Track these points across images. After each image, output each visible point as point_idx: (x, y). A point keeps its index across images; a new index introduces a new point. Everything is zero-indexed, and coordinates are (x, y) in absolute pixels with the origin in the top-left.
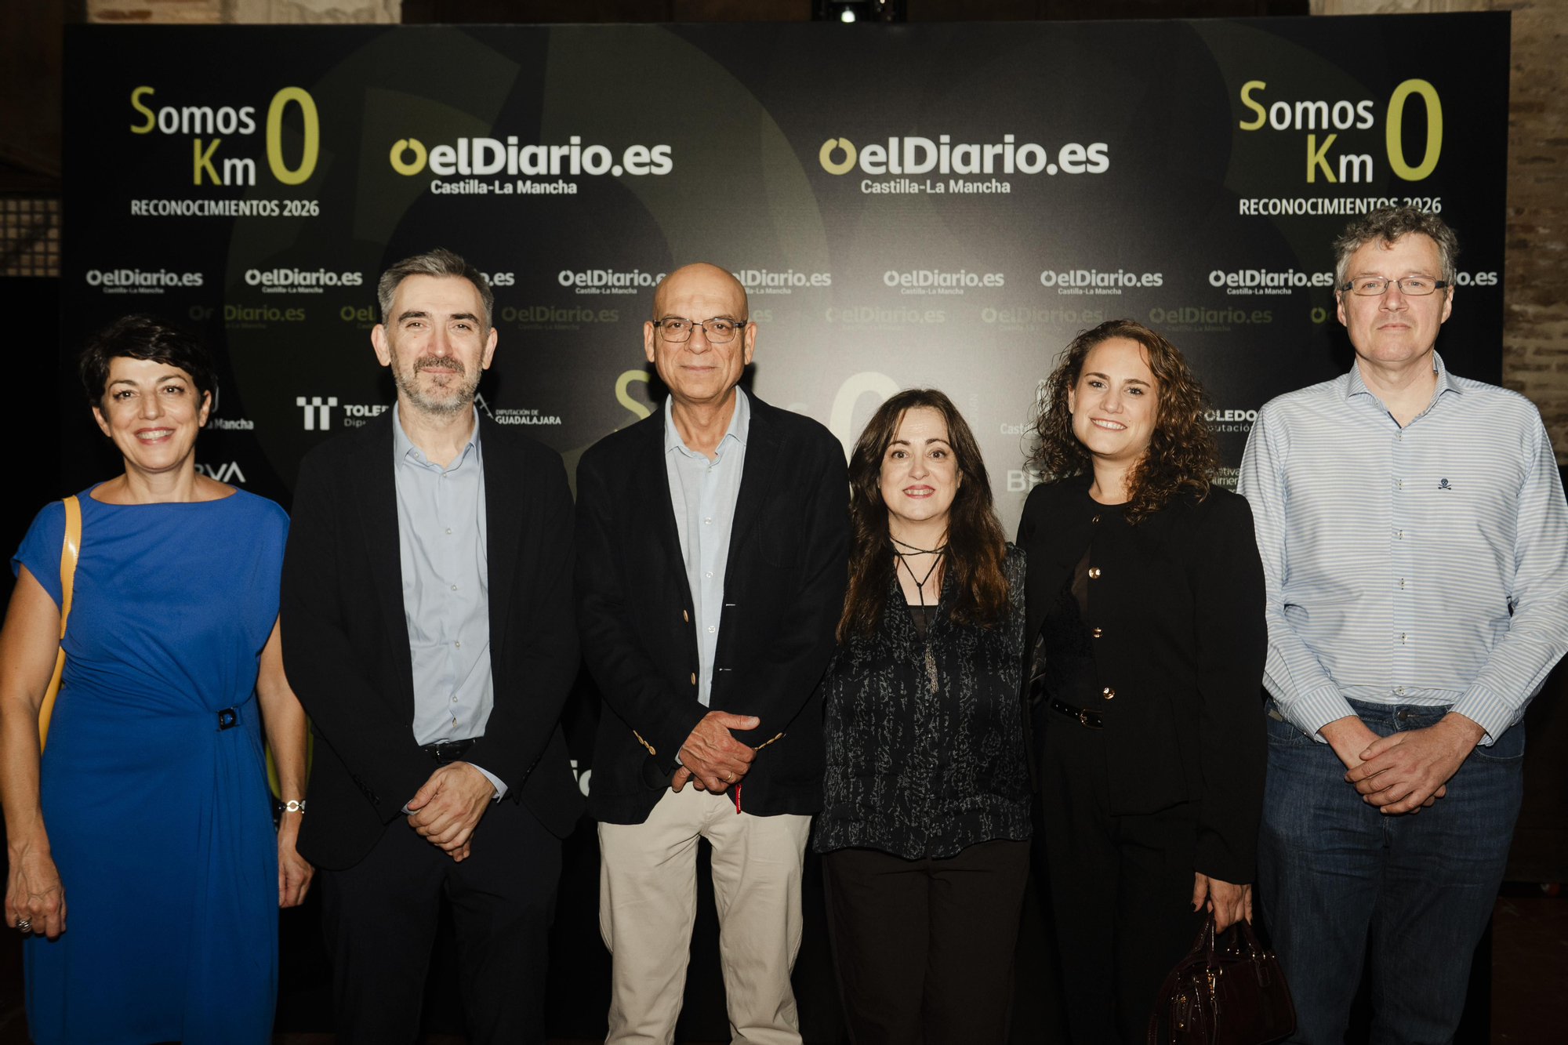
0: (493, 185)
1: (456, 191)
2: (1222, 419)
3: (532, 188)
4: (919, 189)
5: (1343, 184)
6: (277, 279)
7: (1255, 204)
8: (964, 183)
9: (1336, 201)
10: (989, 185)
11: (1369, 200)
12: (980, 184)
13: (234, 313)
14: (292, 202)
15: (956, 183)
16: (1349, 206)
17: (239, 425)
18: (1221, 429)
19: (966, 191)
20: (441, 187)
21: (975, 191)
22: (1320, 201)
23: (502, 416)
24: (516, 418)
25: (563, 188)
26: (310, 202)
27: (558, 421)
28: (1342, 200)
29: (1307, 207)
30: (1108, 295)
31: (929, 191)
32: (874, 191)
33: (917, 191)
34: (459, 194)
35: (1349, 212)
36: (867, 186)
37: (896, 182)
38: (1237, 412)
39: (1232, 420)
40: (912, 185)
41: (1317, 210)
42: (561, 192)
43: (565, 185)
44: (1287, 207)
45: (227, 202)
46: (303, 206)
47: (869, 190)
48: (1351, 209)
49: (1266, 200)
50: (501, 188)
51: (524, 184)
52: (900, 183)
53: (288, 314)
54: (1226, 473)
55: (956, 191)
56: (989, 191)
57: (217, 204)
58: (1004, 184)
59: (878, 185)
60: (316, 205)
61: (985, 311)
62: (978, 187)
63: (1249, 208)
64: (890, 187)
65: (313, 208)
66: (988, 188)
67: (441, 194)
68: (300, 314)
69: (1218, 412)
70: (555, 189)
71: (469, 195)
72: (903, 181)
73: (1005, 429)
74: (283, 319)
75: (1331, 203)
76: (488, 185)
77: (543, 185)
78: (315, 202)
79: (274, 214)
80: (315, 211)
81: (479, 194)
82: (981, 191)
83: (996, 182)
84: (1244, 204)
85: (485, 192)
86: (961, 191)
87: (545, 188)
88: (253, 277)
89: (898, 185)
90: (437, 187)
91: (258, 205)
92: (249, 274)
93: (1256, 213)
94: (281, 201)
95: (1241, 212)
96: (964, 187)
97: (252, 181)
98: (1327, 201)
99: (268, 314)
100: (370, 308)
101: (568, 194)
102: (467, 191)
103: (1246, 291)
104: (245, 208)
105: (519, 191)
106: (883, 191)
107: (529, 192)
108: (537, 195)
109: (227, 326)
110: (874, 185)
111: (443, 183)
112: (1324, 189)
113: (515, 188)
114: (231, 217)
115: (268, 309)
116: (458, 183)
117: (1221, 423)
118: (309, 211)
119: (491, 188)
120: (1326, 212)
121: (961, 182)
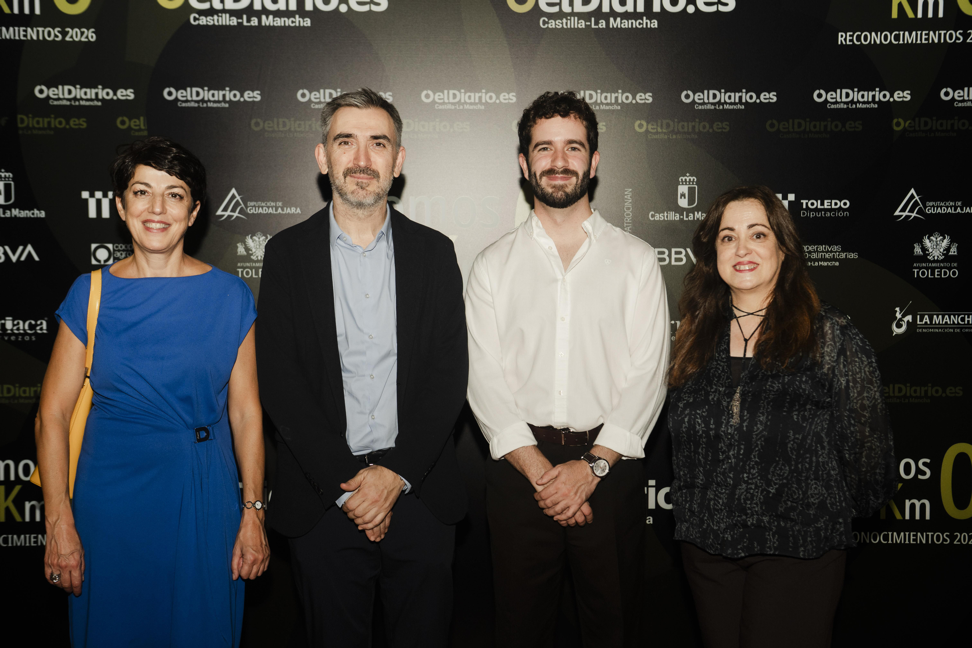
0: (242, 18)
1: (211, 23)
2: (822, 207)
3: (274, 21)
4: (585, 24)
5: (920, 19)
6: (62, 93)
7: (850, 36)
8: (621, 20)
9: (914, 33)
10: (641, 22)
11: (940, 32)
12: (634, 21)
13: (26, 121)
14: (72, 29)
15: (615, 20)
16: (924, 37)
17: (33, 214)
18: (821, 214)
19: (623, 26)
20: (198, 19)
21: (630, 26)
22: (902, 33)
23: (253, 207)
24: (264, 208)
25: (299, 21)
26: (88, 30)
27: (299, 211)
28: (919, 33)
29: (891, 38)
30: (733, 110)
31: (593, 26)
32: (550, 27)
33: (584, 26)
34: (214, 25)
35: (923, 42)
36: (544, 23)
37: (567, 19)
38: (833, 202)
39: (830, 207)
40: (580, 21)
41: (899, 41)
42: (297, 25)
43: (301, 20)
44: (876, 38)
45: (16, 29)
46: (82, 33)
47: (546, 26)
48: (926, 39)
49: (860, 33)
50: (249, 21)
51: (267, 18)
52: (570, 20)
53: (72, 123)
54: (825, 249)
55: (615, 26)
56: (641, 26)
57: (8, 30)
58: (652, 21)
59: (553, 21)
60: (93, 32)
61: (638, 122)
62: (632, 23)
63: (845, 40)
64: (562, 23)
65: (90, 35)
66: (640, 24)
67: (199, 24)
68: (82, 123)
69: (819, 201)
70: (293, 22)
71: (222, 26)
72: (572, 18)
73: (653, 216)
74: (68, 127)
75: (910, 35)
76: (238, 18)
77: (283, 19)
78: (93, 30)
79: (57, 39)
80: (92, 37)
81: (230, 25)
82: (634, 26)
83: (646, 19)
84: (842, 36)
85: (235, 24)
86: (619, 27)
87: (285, 21)
88: (41, 92)
89: (569, 21)
90: (195, 19)
91: (43, 32)
92: (37, 88)
93: (851, 43)
94: (63, 28)
95: (839, 43)
96: (621, 23)
97: (37, 11)
98: (907, 33)
99: (55, 123)
100: (142, 118)
101: (304, 26)
102: (220, 23)
103: (842, 106)
104: (32, 34)
105: (263, 24)
106: (557, 26)
107: (272, 24)
108: (278, 26)
109: (20, 132)
110: (550, 21)
111: (200, 16)
112: (905, 23)
113: (260, 21)
114: (21, 40)
115: (55, 118)
116: (213, 16)
117: (821, 210)
118: (87, 37)
119: (240, 21)
120: (906, 42)
121: (619, 19)
